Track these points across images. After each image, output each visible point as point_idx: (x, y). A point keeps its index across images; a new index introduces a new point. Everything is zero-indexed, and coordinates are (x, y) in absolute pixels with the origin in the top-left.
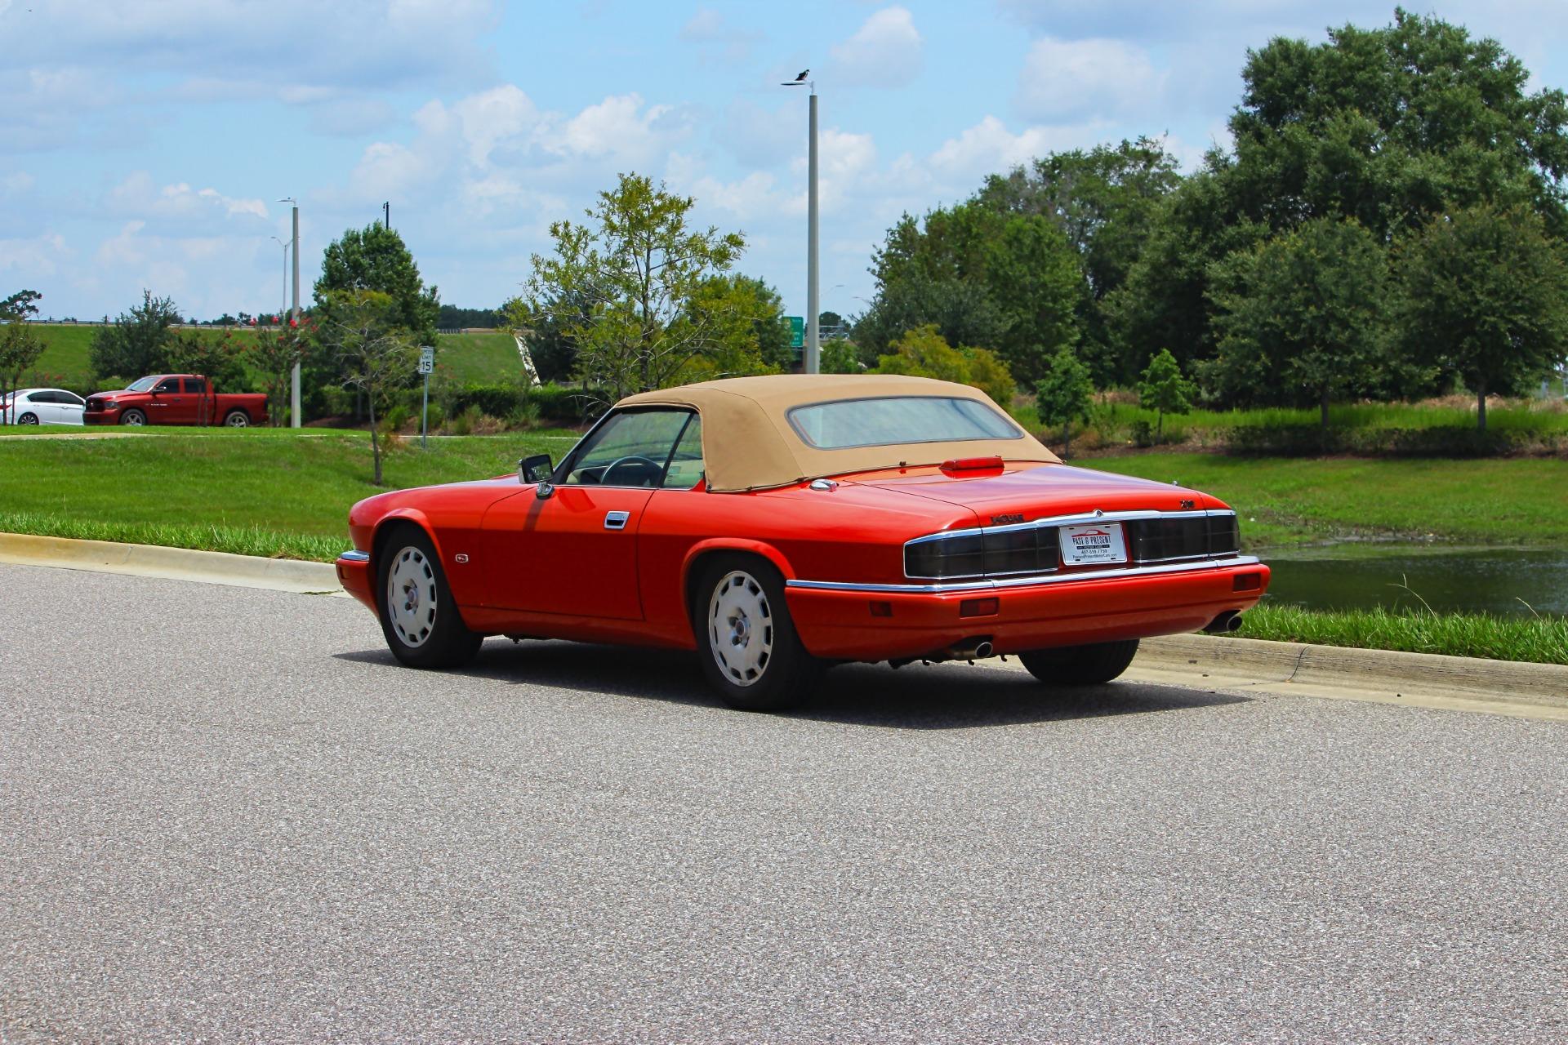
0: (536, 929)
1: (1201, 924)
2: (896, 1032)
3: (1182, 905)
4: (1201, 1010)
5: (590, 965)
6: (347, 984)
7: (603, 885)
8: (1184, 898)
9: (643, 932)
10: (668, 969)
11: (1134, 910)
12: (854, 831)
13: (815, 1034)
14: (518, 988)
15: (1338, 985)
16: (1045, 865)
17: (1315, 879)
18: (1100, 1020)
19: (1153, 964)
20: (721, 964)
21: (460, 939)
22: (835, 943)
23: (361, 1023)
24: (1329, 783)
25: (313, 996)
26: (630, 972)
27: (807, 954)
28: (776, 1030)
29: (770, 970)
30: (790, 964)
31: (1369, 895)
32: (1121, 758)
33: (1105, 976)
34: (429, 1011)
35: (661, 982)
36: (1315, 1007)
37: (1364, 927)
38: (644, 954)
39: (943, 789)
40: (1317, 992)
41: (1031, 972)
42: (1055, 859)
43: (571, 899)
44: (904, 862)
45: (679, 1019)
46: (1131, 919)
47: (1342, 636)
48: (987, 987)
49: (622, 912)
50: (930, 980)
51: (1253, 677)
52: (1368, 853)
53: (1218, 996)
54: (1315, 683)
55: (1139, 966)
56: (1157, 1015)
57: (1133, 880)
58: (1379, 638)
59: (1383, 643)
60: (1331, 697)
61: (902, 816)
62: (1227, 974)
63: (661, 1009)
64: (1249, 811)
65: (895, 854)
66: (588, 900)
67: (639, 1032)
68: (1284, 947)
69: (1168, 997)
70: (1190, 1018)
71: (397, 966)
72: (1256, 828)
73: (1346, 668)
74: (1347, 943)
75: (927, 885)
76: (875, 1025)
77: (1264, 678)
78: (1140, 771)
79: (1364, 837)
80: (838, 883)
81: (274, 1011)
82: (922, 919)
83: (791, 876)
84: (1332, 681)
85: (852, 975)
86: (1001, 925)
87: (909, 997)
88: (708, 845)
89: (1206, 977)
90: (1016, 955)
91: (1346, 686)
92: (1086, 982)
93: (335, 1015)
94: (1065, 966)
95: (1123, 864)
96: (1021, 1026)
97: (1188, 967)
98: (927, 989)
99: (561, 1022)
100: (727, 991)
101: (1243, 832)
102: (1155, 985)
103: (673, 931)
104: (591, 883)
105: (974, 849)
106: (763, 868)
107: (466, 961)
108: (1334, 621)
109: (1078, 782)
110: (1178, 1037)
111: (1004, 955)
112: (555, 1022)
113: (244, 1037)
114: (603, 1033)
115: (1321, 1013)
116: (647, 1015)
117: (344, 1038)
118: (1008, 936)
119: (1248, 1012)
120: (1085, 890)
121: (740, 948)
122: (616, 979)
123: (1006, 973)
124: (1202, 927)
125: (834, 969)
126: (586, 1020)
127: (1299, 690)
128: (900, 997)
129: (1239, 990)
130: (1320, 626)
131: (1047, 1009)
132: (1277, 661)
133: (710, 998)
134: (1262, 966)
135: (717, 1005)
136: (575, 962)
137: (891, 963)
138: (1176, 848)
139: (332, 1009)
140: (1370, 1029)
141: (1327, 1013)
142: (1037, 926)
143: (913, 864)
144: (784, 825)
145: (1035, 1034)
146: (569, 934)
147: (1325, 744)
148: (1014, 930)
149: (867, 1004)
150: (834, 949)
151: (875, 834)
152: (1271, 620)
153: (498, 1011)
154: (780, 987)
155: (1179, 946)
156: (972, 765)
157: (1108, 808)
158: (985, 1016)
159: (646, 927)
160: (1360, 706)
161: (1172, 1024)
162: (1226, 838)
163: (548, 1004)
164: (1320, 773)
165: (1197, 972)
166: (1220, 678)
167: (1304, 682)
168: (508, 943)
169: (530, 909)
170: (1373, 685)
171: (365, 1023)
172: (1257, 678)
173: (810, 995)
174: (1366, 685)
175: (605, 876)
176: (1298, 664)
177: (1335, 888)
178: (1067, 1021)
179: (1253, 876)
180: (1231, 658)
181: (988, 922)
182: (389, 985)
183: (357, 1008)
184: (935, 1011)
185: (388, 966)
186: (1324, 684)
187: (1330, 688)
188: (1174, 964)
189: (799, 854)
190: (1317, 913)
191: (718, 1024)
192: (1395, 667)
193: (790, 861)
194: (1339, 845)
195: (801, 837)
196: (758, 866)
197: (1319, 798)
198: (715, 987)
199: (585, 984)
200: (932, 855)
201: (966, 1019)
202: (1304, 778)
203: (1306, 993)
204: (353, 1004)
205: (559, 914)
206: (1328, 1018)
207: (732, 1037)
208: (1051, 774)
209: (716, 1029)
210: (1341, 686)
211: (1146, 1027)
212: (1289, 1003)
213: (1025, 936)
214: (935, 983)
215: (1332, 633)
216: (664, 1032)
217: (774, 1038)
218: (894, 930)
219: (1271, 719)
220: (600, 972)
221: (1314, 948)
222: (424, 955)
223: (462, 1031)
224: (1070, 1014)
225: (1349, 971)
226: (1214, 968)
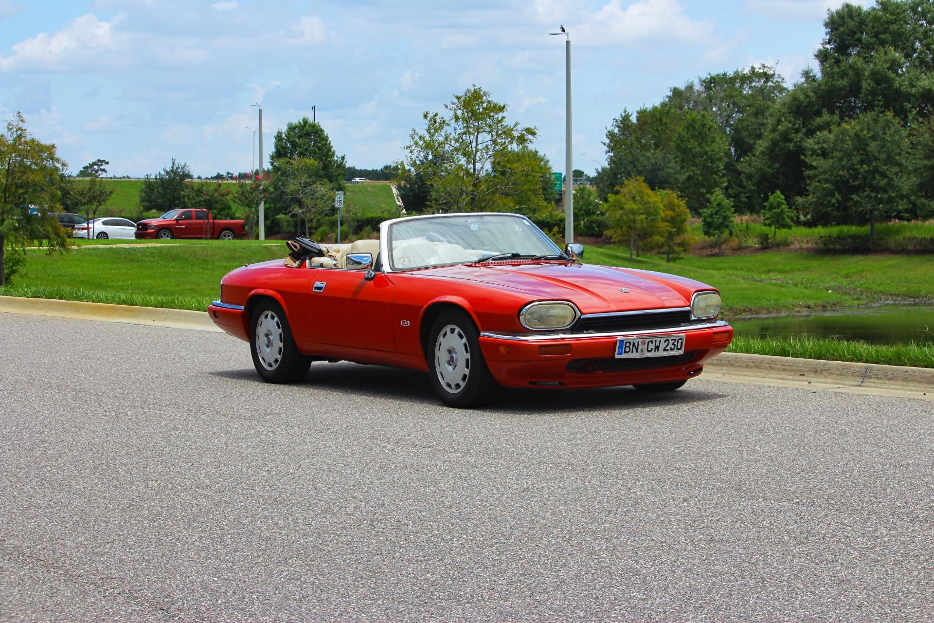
0: (418, 535)
1: (813, 529)
2: (635, 594)
3: (801, 518)
4: (815, 580)
5: (451, 556)
6: (307, 568)
7: (457, 509)
8: (803, 514)
9: (482, 536)
10: (497, 558)
11: (773, 522)
12: (606, 476)
13: (587, 596)
14: (409, 569)
15: (896, 565)
16: (719, 495)
17: (880, 502)
18: (756, 587)
19: (786, 553)
20: (529, 555)
21: (374, 541)
22: (597, 542)
23: (316, 591)
24: (886, 446)
25: (287, 575)
26: (476, 560)
27: (581, 548)
28: (564, 593)
29: (559, 558)
30: (571, 554)
31: (912, 512)
32: (762, 432)
33: (757, 560)
34: (357, 583)
35: (494, 565)
36: (883, 578)
37: (910, 530)
38: (483, 549)
39: (657, 450)
40: (884, 569)
41: (714, 558)
42: (725, 492)
43: (439, 517)
44: (636, 494)
45: (506, 587)
46: (772, 527)
47: (890, 359)
48: (688, 567)
49: (469, 524)
50: (654, 563)
51: (838, 384)
53: (825, 572)
54: (875, 387)
55: (778, 554)
56: (789, 583)
57: (772, 504)
58: (912, 360)
59: (915, 363)
60: (885, 395)
61: (633, 467)
62: (830, 559)
63: (495, 581)
64: (839, 462)
65: (630, 489)
66: (449, 518)
67: (482, 595)
68: (863, 543)
69: (796, 573)
70: (809, 585)
71: (336, 557)
72: (843, 472)
73: (892, 378)
74: (900, 540)
75: (650, 507)
76: (623, 590)
77: (845, 384)
78: (773, 439)
79: (907, 477)
80: (597, 507)
81: (264, 584)
82: (648, 527)
83: (569, 502)
84: (885, 386)
85: (607, 561)
86: (695, 531)
87: (642, 573)
88: (519, 484)
89: (817, 561)
90: (704, 548)
91: (893, 389)
92: (746, 564)
93: (301, 586)
94: (734, 555)
95: (766, 494)
96: (709, 592)
97: (807, 554)
98: (653, 569)
99: (435, 590)
100: (534, 569)
101: (836, 475)
102: (787, 566)
103: (500, 535)
104: (450, 507)
105: (677, 486)
106: (552, 498)
107: (378, 554)
108: (886, 350)
109: (737, 446)
110: (802, 596)
111: (698, 549)
112: (432, 590)
113: (247, 599)
114: (461, 596)
115: (886, 582)
116: (487, 585)
117: (307, 599)
118: (699, 537)
119: (843, 581)
120: (743, 510)
121: (540, 545)
122: (467, 564)
123: (699, 559)
124: (814, 531)
125: (597, 557)
126: (451, 588)
127: (865, 391)
128: (637, 573)
129: (837, 568)
130: (877, 351)
131: (724, 580)
132: (853, 374)
133: (524, 575)
134: (850, 554)
135: (528, 579)
136: (443, 554)
137: (630, 554)
138: (796, 485)
139: (299, 582)
140: (916, 591)
141: (890, 581)
142: (716, 531)
143: (641, 495)
144: (564, 472)
145: (718, 595)
146: (438, 538)
147: (882, 423)
148: (703, 534)
149: (617, 578)
150: (596, 546)
151: (617, 478)
152: (848, 350)
153: (398, 583)
154: (565, 568)
155: (802, 543)
156: (674, 436)
157: (756, 461)
158: (688, 584)
159: (484, 533)
160: (902, 400)
161: (799, 589)
162: (826, 478)
163: (427, 579)
164: (880, 440)
165: (812, 558)
166: (818, 384)
167: (868, 387)
168: (402, 543)
169: (414, 523)
170: (909, 388)
171: (319, 591)
172: (841, 384)
173: (583, 573)
174: (905, 388)
175: (458, 503)
176: (865, 376)
177: (892, 508)
178: (736, 587)
179: (843, 501)
180: (825, 372)
181: (687, 529)
182: (332, 568)
183: (314, 582)
184: (658, 581)
185: (331, 557)
186: (881, 388)
187: (883, 390)
188: (798, 553)
189: (573, 489)
190: (882, 523)
191: (529, 590)
192: (922, 377)
193: (568, 493)
194: (893, 482)
195: (574, 480)
196: (549, 497)
197: (880, 454)
198: (527, 569)
199: (449, 566)
200: (652, 489)
201: (677, 586)
202: (870, 443)
203: (877, 570)
204: (311, 579)
205: (431, 526)
206: (890, 585)
207: (538, 598)
208: (720, 442)
209: (528, 593)
210: (890, 388)
211: (783, 590)
212: (867, 576)
213: (709, 537)
214: (657, 565)
215: (885, 358)
216: (497, 595)
217: (563, 598)
218: (631, 534)
219: (849, 408)
220: (457, 560)
221: (881, 543)
222: (353, 550)
223: (377, 595)
224: (738, 583)
225: (902, 557)
226: (822, 555)
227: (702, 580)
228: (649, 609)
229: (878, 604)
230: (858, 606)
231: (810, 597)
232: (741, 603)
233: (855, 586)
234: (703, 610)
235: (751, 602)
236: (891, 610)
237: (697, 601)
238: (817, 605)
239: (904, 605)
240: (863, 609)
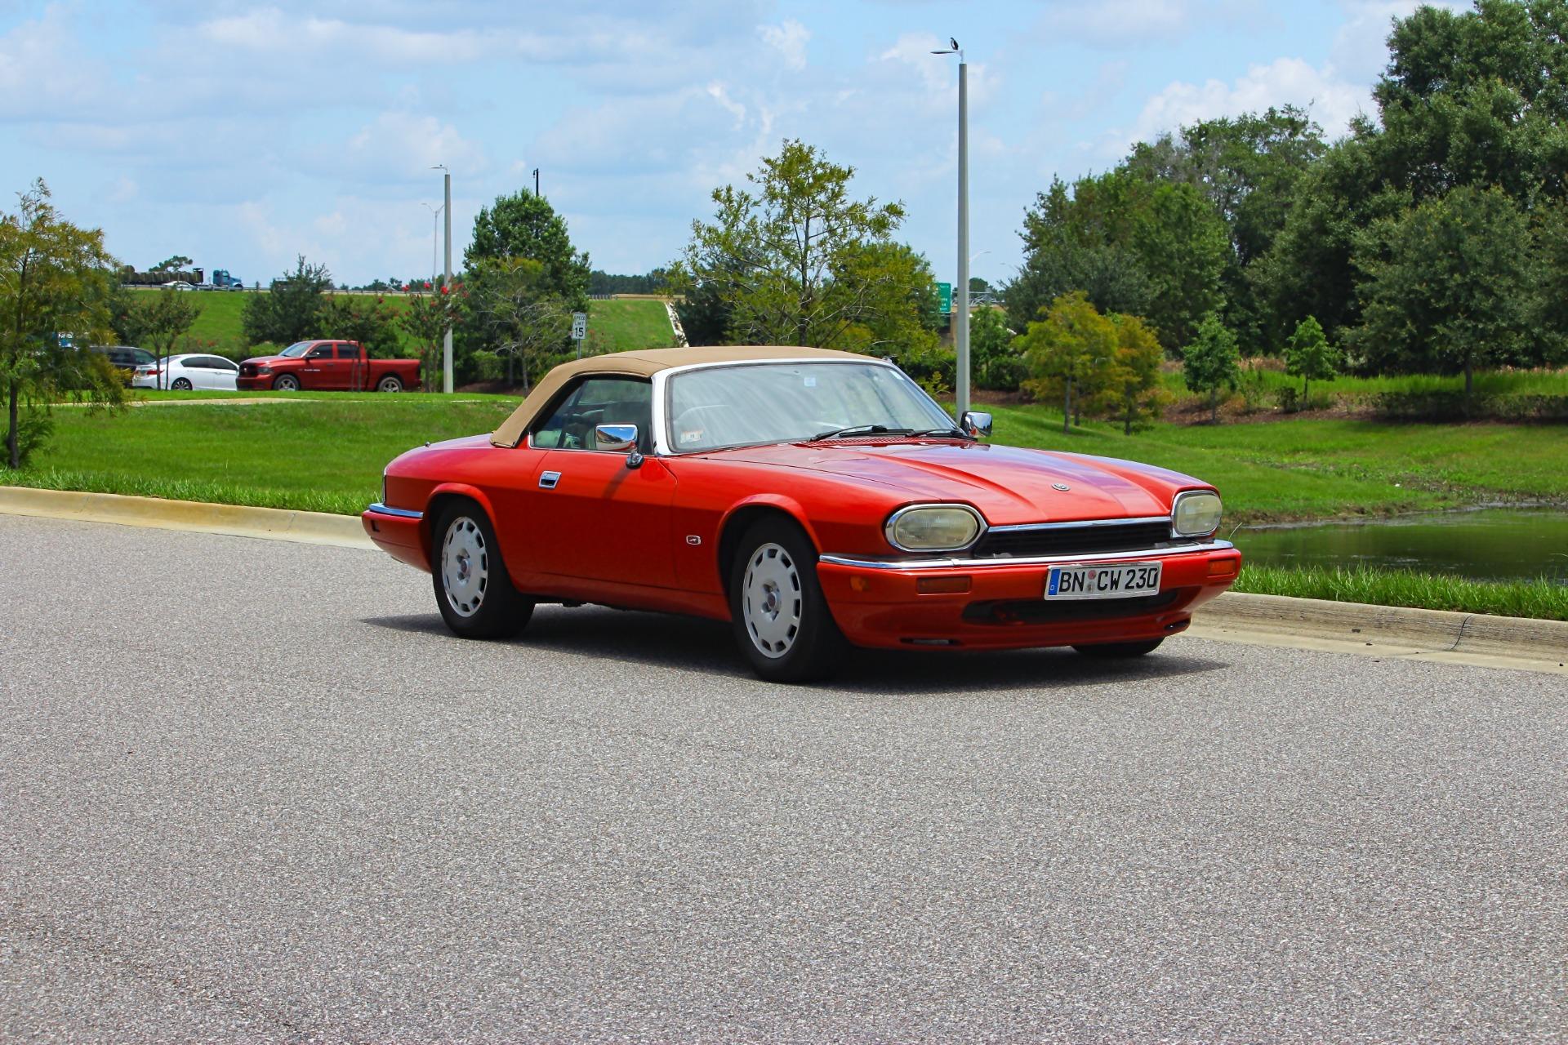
0: (717, 899)
1: (1378, 895)
2: (1081, 1004)
3: (1358, 876)
4: (1382, 982)
5: (772, 936)
6: (531, 955)
7: (782, 855)
8: (1360, 869)
9: (825, 902)
10: (850, 940)
11: (1311, 881)
12: (1029, 800)
13: (1001, 1006)
14: (703, 959)
15: (1517, 957)
16: (1220, 835)
17: (1489, 850)
18: (1283, 993)
19: (1333, 935)
20: (903, 936)
21: (642, 910)
22: (1016, 914)
23: (546, 994)
24: (1497, 753)
25: (497, 967)
26: (813, 943)
27: (989, 924)
28: (962, 1002)
29: (953, 941)
30: (973, 935)
31: (1543, 867)
32: (1290, 728)
33: (1286, 947)
34: (614, 982)
35: (844, 953)
36: (1496, 980)
37: (1539, 898)
38: (826, 925)
39: (1115, 758)
40: (1496, 964)
41: (1212, 943)
42: (1230, 830)
43: (751, 869)
44: (1081, 832)
45: (864, 991)
46: (1309, 890)
47: (1504, 605)
48: (1170, 958)
49: (802, 882)
50: (1112, 951)
51: (1416, 646)
52: (1540, 824)
53: (1399, 968)
54: (1478, 653)
55: (1319, 937)
56: (1339, 987)
57: (1308, 851)
58: (1540, 607)
59: (1545, 612)
60: (1494, 667)
61: (1075, 786)
62: (1406, 946)
63: (846, 981)
64: (1420, 780)
65: (1071, 824)
66: (768, 870)
67: (825, 1004)
68: (1461, 919)
69: (1350, 969)
70: (1372, 990)
71: (580, 937)
72: (1427, 798)
73: (1508, 637)
74: (1523, 915)
75: (1104, 855)
76: (1060, 997)
77: (1427, 647)
78: (1309, 741)
79: (1535, 807)
80: (1016, 854)
81: (458, 982)
82: (1101, 889)
83: (969, 846)
84: (1494, 651)
85: (1034, 946)
86: (1179, 897)
87: (1092, 968)
88: (884, 814)
89: (1385, 949)
90: (1196, 926)
91: (1508, 656)
92: (1267, 954)
93: (519, 986)
94: (1246, 938)
95: (1298, 834)
96: (1206, 997)
97: (1367, 938)
98: (1110, 961)
99: (747, 994)
100: (911, 960)
101: (1414, 803)
102: (1335, 957)
103: (854, 901)
104: (770, 853)
105: (1149, 819)
106: (940, 838)
107: (649, 932)
108: (1497, 589)
109: (1248, 751)
110: (1361, 1010)
111: (1185, 927)
112: (740, 994)
113: (430, 1009)
114: (789, 1005)
115: (1501, 985)
116: (832, 986)
117: (530, 1009)
118: (1188, 907)
119: (1429, 984)
120: (1261, 861)
121: (921, 919)
122: (799, 950)
123: (1187, 944)
124: (1379, 899)
125: (1017, 940)
126: (772, 992)
127: (1461, 659)
128: (1084, 968)
129: (1419, 961)
130: (1482, 592)
131: (1230, 981)
132: (1442, 630)
133: (895, 969)
134: (1441, 938)
135: (901, 976)
136: (758, 933)
137: (1073, 935)
138: (1349, 819)
139: (517, 981)
140: (1550, 1002)
141: (1508, 985)
142: (1216, 897)
143: (1089, 834)
144: (959, 794)
145: (1219, 1006)
146: (750, 904)
147: (1490, 714)
148: (1193, 901)
149: (1051, 975)
150: (1015, 920)
151: (1050, 804)
152: (1433, 589)
153: (683, 983)
154: (964, 958)
155: (1359, 917)
156: (1143, 734)
157: (1280, 778)
158: (1169, 987)
159: (827, 898)
160: (1524, 675)
161: (1355, 996)
162: (1399, 808)
163: (732, 976)
164: (1487, 742)
165: (1376, 944)
166: (1383, 647)
167: (1467, 652)
168: (690, 914)
169: (709, 879)
170: (1535, 654)
171: (550, 994)
172: (1421, 647)
173: (993, 966)
174: (1528, 654)
175: (784, 846)
176: (1461, 633)
177: (1509, 860)
178: (1251, 994)
179: (1427, 847)
180: (1394, 627)
181: (1168, 893)
182: (573, 955)
183: (542, 980)
184: (1119, 983)
185: (571, 937)
186: (1487, 653)
187: (1493, 657)
188: (1354, 936)
189: (975, 824)
190: (1493, 884)
191: (904, 995)
192: (1556, 637)
193: (967, 831)
194: (1510, 815)
195: (976, 807)
196: (935, 836)
197: (1487, 768)
198: (899, 959)
199: (769, 954)
200: (1108, 824)
201: (1151, 991)
202: (1472, 748)
203: (1486, 965)
204: (538, 975)
205: (738, 884)
206: (1507, 991)
207: (918, 1009)
208: (1221, 744)
209: (902, 1001)
210: (1504, 655)
211: (1329, 999)
212: (1469, 975)
213: (1205, 907)
214: (1117, 955)
215: (1494, 603)
216: (850, 1003)
217: (960, 1009)
218: (1074, 901)
219: (1436, 688)
220: (783, 943)
221: (1491, 919)
222: (607, 925)
223: (648, 1003)
224: (1254, 986)
225: (1527, 943)
226: (1393, 940)
227: (1194, 980)
228: (1105, 1029)
229: (1489, 1024)
230: (1456, 1027)
231: (1374, 1011)
232: (1258, 1020)
233: (1449, 993)
234: (1196, 1032)
235: (1276, 1019)
236: (1509, 1034)
237: (1184, 1017)
238: (1387, 1024)
239: (1532, 1026)
240: (1463, 1033)
